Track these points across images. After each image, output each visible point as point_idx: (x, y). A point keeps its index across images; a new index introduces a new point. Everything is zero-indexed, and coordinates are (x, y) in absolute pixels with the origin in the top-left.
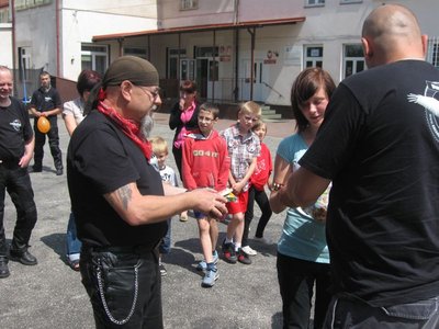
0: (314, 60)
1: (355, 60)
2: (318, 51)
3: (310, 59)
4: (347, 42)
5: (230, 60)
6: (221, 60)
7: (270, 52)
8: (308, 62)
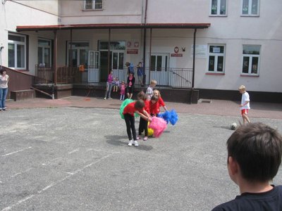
0: (216, 56)
1: (251, 57)
2: (219, 49)
3: (212, 54)
4: (247, 43)
5: (137, 53)
6: (128, 53)
7: (176, 48)
8: (210, 57)
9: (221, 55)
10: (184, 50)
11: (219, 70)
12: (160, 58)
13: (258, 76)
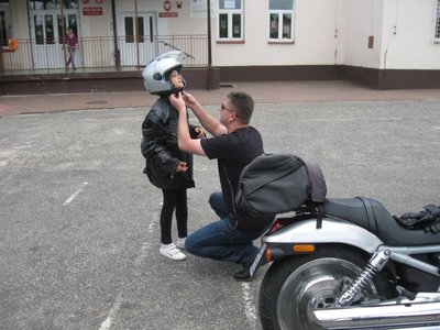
0: (230, 13)
1: (281, 13)
2: (234, 2)
3: (223, 12)
5: (101, 13)
6: (85, 13)
7: (167, 2)
8: (221, 15)
9: (237, 12)
10: (179, 6)
11: (235, 35)
12: (140, 20)
13: (293, 43)
